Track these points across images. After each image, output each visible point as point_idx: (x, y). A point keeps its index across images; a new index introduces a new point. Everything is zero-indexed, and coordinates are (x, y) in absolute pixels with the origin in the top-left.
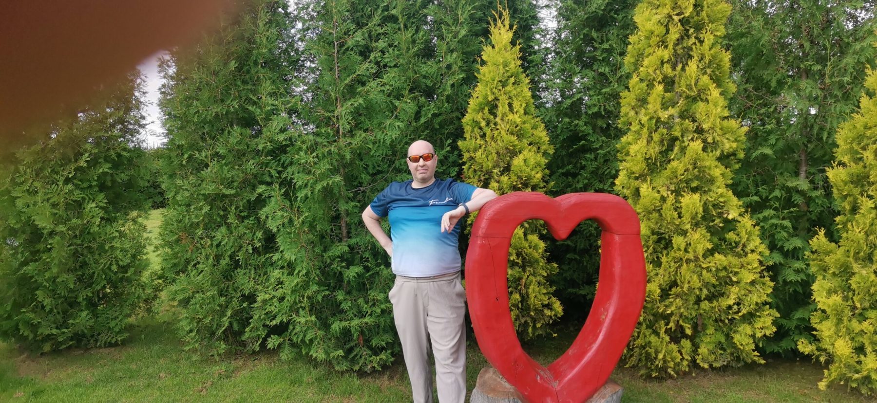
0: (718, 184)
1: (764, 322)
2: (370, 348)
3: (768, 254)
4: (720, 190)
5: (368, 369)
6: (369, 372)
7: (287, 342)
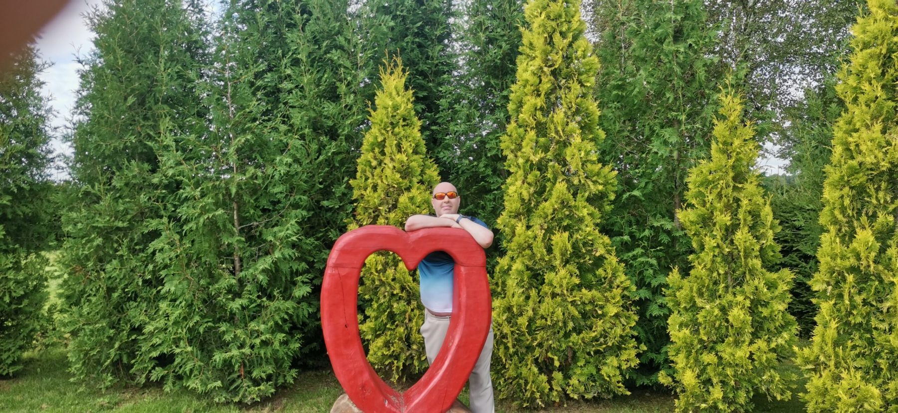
0: (586, 223)
1: (629, 355)
2: (251, 379)
3: (634, 290)
4: (589, 229)
5: (248, 400)
6: (249, 403)
7: (171, 374)
